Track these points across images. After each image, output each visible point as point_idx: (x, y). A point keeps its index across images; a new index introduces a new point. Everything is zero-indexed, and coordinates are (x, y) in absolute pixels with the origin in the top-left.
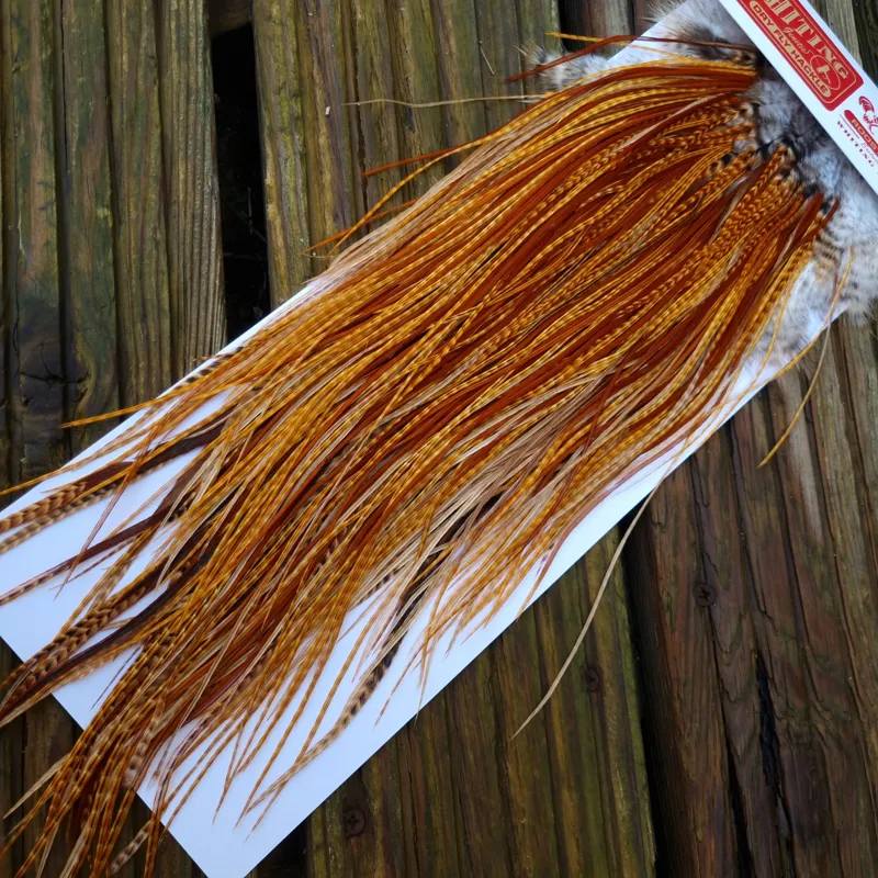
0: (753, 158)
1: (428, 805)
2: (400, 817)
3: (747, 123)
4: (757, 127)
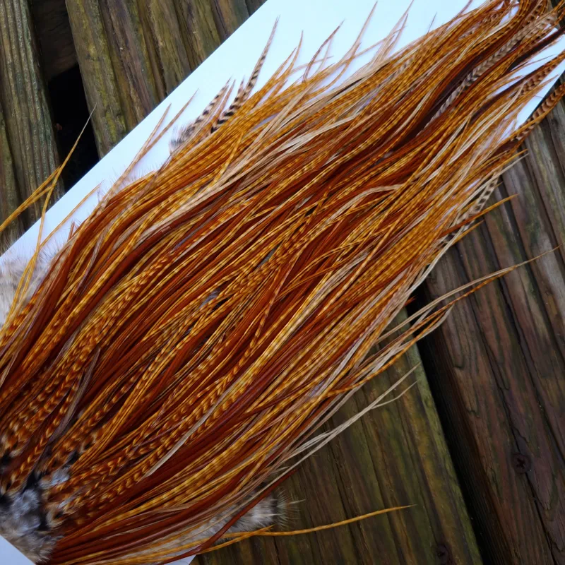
0: (45, 468)
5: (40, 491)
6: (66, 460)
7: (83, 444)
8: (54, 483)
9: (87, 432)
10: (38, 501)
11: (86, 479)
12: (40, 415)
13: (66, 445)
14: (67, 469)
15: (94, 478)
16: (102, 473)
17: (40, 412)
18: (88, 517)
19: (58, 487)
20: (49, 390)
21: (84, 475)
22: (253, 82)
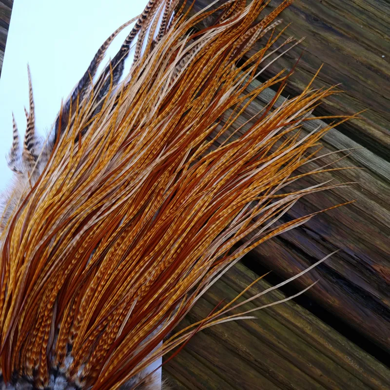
0: (57, 362)
1: (186, 369)
2: (181, 385)
3: (75, 376)
4: (68, 380)
5: (63, 375)
6: (65, 352)
7: (70, 338)
8: (67, 366)
9: (68, 331)
10: (65, 381)
11: (82, 353)
12: (38, 340)
13: (61, 344)
14: (70, 355)
15: (86, 349)
16: (89, 345)
17: (38, 339)
18: (97, 370)
19: (71, 366)
20: (38, 326)
21: (80, 352)
22: (32, 105)
